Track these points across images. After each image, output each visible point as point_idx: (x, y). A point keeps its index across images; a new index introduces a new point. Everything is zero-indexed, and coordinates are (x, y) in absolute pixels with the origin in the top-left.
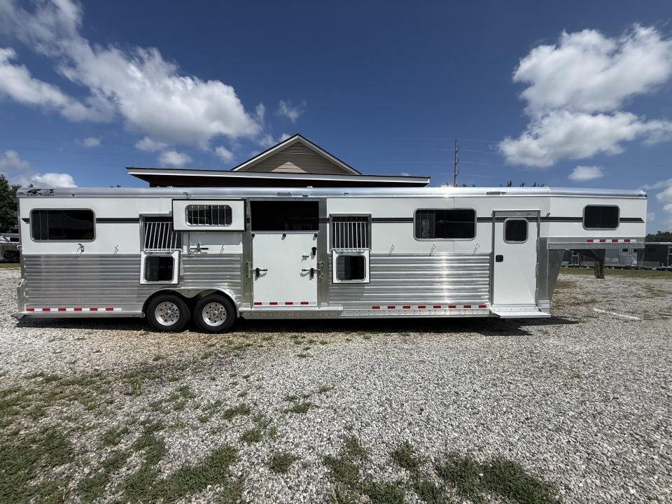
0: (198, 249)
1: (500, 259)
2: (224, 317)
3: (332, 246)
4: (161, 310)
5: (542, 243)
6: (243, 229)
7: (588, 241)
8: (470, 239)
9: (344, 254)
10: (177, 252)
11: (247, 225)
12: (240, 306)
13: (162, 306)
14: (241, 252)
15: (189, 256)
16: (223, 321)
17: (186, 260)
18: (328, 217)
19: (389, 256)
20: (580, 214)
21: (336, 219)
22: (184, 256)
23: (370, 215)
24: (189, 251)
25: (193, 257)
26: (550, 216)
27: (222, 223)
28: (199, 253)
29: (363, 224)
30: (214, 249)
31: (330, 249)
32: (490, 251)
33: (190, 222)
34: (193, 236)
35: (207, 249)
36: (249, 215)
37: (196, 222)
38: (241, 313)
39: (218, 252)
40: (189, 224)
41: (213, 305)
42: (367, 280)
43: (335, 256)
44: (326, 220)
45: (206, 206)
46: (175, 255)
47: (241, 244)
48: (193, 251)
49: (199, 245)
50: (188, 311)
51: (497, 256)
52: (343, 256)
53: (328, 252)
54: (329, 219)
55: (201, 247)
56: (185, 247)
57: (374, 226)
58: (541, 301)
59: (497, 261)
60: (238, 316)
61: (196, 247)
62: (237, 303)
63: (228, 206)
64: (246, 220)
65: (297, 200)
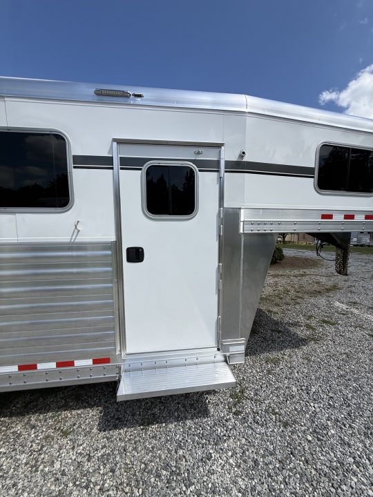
1: (136, 255)
5: (229, 220)
7: (324, 217)
8: (59, 209)
20: (311, 161)
26: (246, 159)
32: (112, 238)
51: (128, 250)
58: (227, 342)
59: (129, 260)
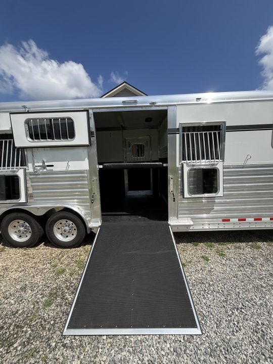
0: (44, 167)
2: (75, 233)
3: (182, 159)
4: (15, 227)
6: (87, 143)
9: (195, 167)
10: (22, 170)
11: (92, 139)
12: (90, 221)
13: (15, 223)
14: (87, 168)
15: (35, 173)
16: (74, 236)
17: (33, 178)
18: (177, 127)
19: (243, 168)
21: (187, 129)
22: (30, 174)
23: (225, 123)
24: (34, 169)
25: (39, 174)
27: (65, 137)
28: (45, 170)
29: (215, 134)
30: (60, 166)
31: (180, 161)
33: (31, 137)
34: (37, 153)
35: (52, 166)
36: (93, 129)
37: (37, 138)
38: (91, 229)
39: (64, 169)
40: (30, 140)
41: (63, 221)
42: (220, 193)
43: (186, 169)
44: (176, 131)
45: (47, 119)
46: (20, 173)
47: (87, 160)
48: (39, 168)
49: (44, 163)
50: (40, 227)
52: (195, 169)
53: (178, 165)
54: (178, 129)
55: (46, 164)
56: (30, 165)
57: (228, 135)
60: (88, 232)
61: (41, 164)
62: (86, 218)
63: (70, 119)
64: (91, 134)
65: (144, 109)
